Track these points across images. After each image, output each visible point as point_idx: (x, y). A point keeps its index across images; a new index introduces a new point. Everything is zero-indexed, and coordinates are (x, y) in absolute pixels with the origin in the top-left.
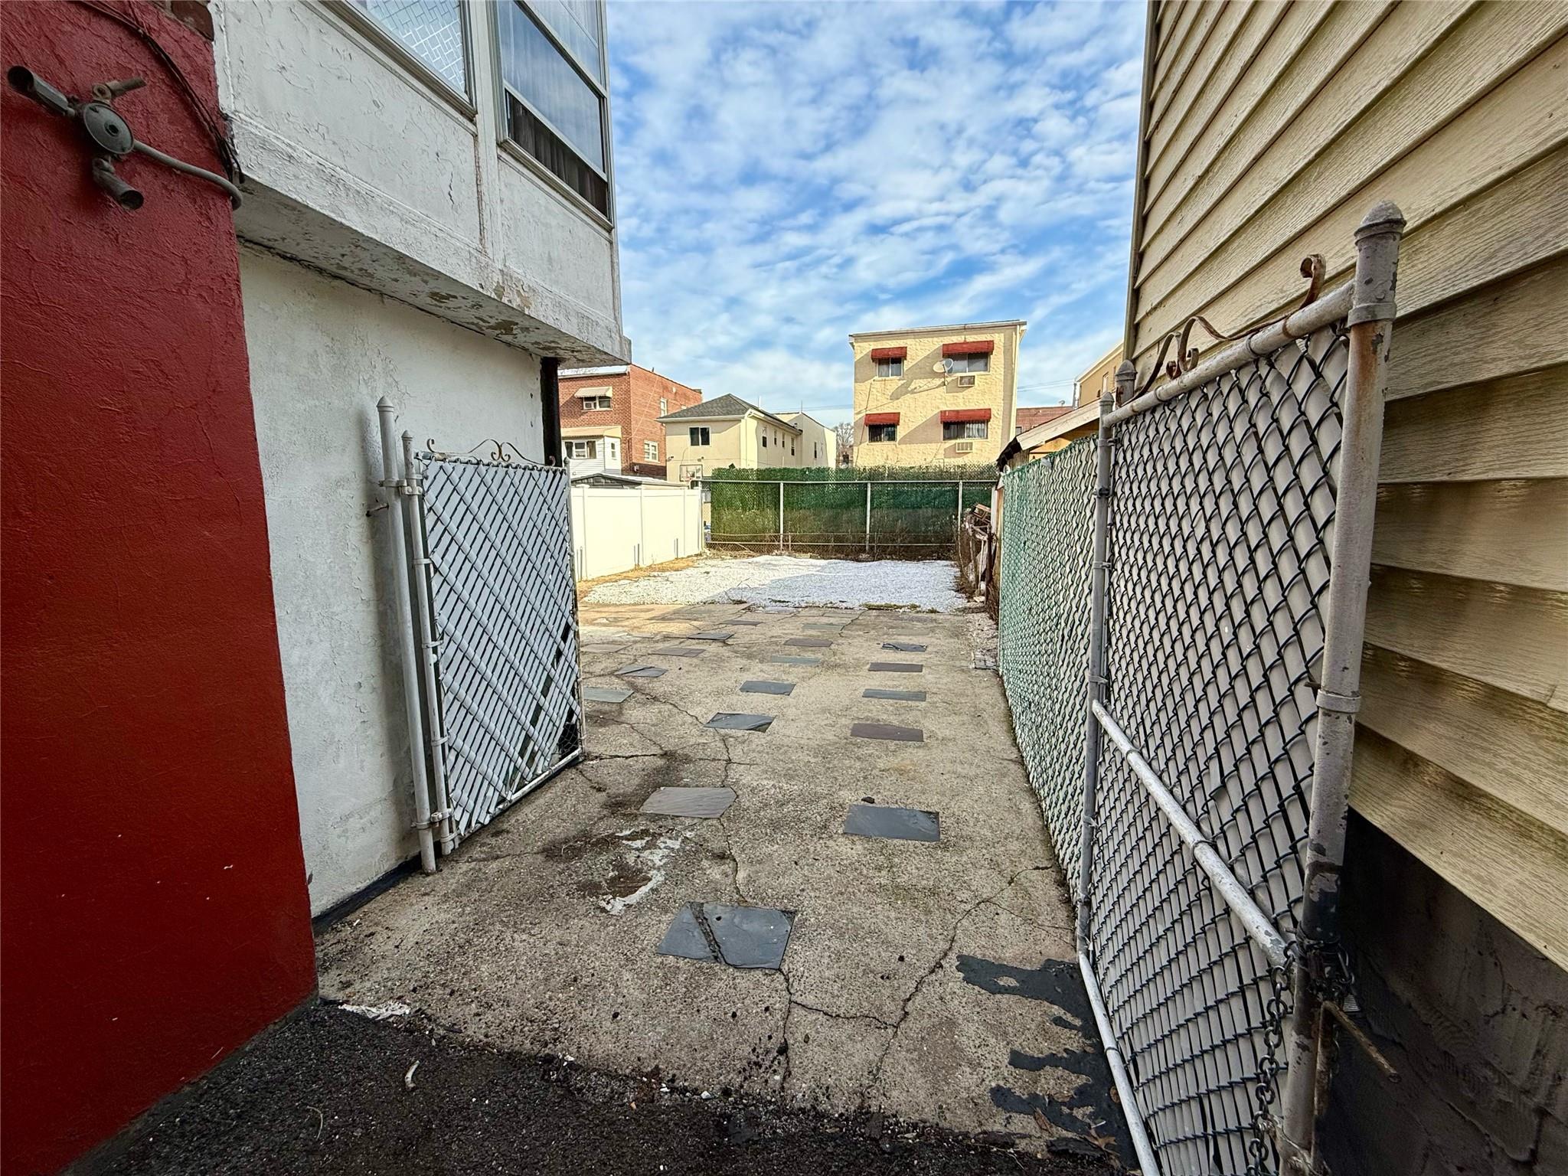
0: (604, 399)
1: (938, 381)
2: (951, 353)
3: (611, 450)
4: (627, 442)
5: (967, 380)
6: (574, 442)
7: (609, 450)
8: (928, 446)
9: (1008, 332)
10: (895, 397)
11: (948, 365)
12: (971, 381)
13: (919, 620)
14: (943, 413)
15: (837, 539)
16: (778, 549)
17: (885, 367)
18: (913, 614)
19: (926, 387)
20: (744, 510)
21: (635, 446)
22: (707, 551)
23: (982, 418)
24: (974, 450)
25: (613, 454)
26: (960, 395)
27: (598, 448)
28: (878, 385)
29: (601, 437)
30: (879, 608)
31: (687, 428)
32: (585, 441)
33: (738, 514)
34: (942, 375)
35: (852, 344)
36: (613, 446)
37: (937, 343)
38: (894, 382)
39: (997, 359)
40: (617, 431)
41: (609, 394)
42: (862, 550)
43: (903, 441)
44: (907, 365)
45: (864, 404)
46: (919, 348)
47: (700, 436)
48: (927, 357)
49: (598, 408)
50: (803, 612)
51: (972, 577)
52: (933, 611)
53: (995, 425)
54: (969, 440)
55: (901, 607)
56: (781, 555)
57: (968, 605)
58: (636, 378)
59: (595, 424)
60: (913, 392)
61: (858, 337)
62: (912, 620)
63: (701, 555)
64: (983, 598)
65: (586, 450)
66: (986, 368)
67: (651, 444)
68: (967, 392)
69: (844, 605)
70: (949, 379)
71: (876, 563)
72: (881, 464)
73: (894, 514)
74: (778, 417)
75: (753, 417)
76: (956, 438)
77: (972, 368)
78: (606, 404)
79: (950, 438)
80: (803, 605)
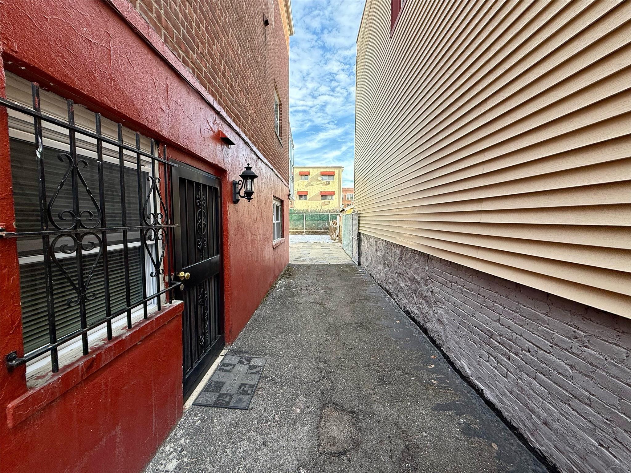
1: (319, 182)
2: (323, 174)
8: (317, 202)
9: (339, 169)
10: (306, 186)
11: (322, 178)
12: (329, 183)
14: (321, 192)
15: (296, 229)
17: (303, 177)
19: (316, 184)
23: (333, 194)
24: (330, 204)
26: (326, 187)
28: (302, 182)
34: (321, 181)
37: (319, 171)
38: (306, 182)
39: (336, 177)
43: (309, 200)
44: (310, 177)
45: (297, 188)
46: (313, 172)
48: (316, 175)
51: (334, 237)
53: (336, 197)
54: (329, 201)
57: (335, 242)
60: (312, 185)
62: (324, 244)
64: (338, 240)
66: (333, 180)
68: (328, 186)
70: (322, 182)
73: (311, 222)
76: (325, 199)
77: (329, 179)
79: (323, 200)
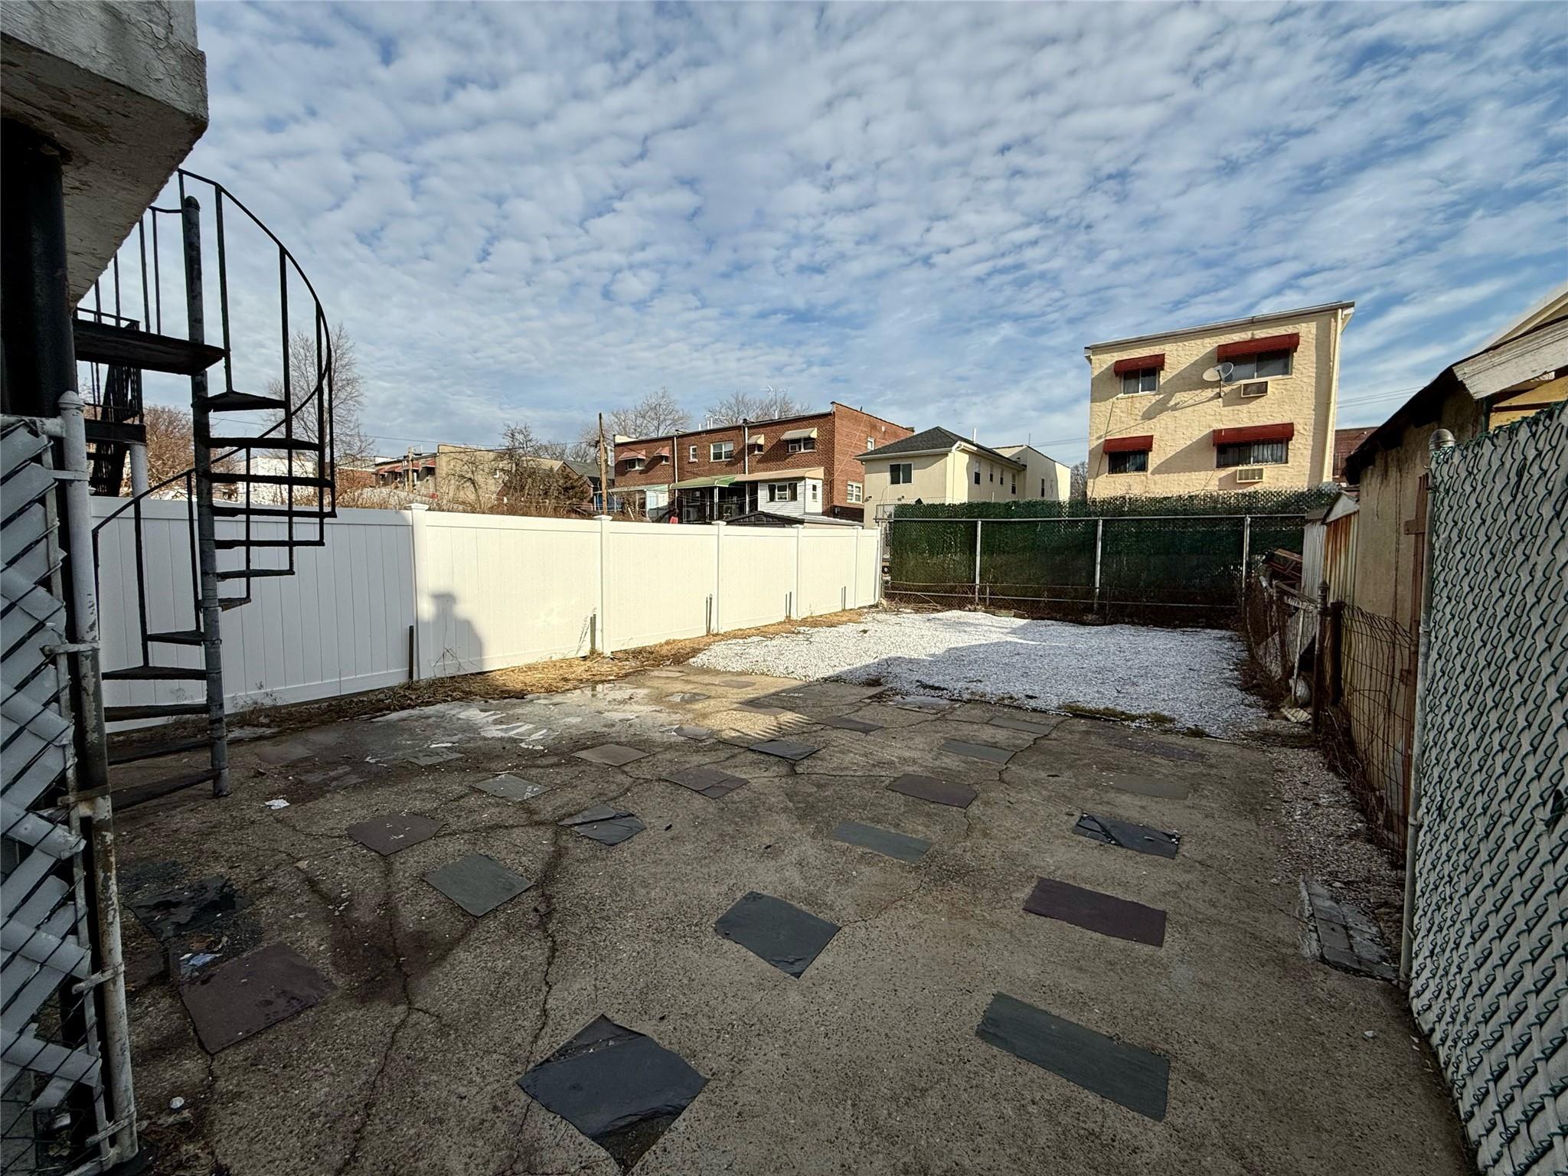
0: (808, 442)
1: (1210, 393)
2: (1231, 356)
3: (811, 491)
4: (829, 484)
5: (1254, 388)
6: (777, 484)
7: (810, 492)
8: (1194, 476)
9: (1324, 319)
10: (1149, 415)
11: (1225, 371)
12: (1262, 389)
13: (1168, 752)
14: (1217, 432)
15: (1053, 593)
16: (972, 603)
17: (1133, 382)
18: (1157, 737)
19: (1191, 402)
20: (932, 554)
21: (838, 486)
22: (884, 602)
23: (1279, 437)
24: (1265, 478)
25: (814, 496)
26: (1244, 408)
27: (799, 490)
28: (1122, 404)
29: (803, 478)
30: (1091, 715)
31: (887, 465)
32: (787, 484)
33: (924, 558)
34: (1216, 384)
35: (1088, 358)
36: (814, 488)
37: (1210, 344)
38: (1145, 399)
39: (1304, 359)
40: (819, 472)
41: (814, 435)
42: (1089, 609)
43: (1158, 471)
44: (1164, 377)
45: (1103, 428)
46: (1182, 353)
47: (900, 473)
48: (1195, 364)
49: (803, 450)
50: (961, 712)
51: (1276, 669)
52: (1197, 733)
53: (1301, 447)
54: (1256, 467)
55: (1133, 718)
56: (975, 610)
57: (1272, 725)
58: (842, 418)
59: (798, 466)
60: (1174, 408)
61: (1096, 349)
62: (1151, 750)
63: (876, 606)
64: (1303, 715)
65: (788, 492)
66: (1286, 370)
67: (855, 485)
68: (1254, 405)
69: (1033, 703)
70: (1227, 389)
71: (1106, 628)
72: (1120, 493)
73: (1137, 562)
74: (998, 451)
75: (964, 451)
76: (1236, 464)
77: (1263, 372)
78: (810, 446)
79: (1227, 465)
80: (966, 696)
